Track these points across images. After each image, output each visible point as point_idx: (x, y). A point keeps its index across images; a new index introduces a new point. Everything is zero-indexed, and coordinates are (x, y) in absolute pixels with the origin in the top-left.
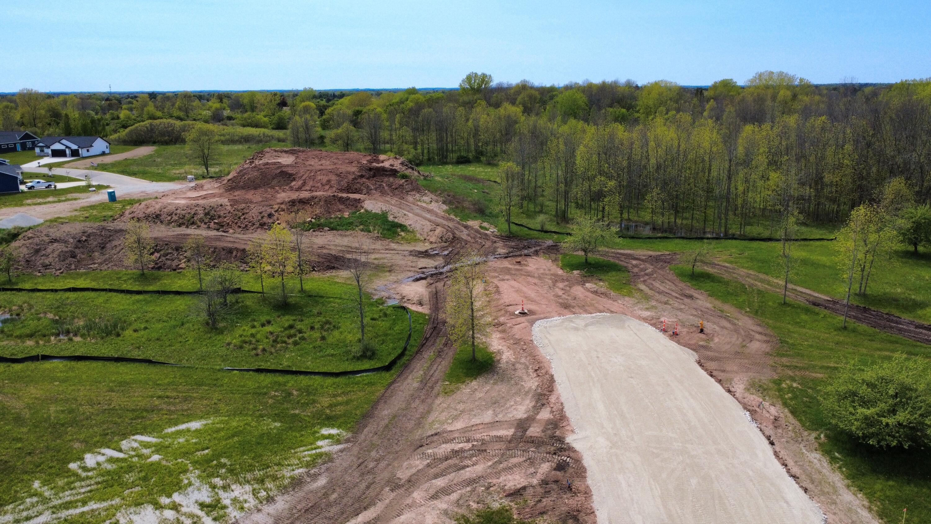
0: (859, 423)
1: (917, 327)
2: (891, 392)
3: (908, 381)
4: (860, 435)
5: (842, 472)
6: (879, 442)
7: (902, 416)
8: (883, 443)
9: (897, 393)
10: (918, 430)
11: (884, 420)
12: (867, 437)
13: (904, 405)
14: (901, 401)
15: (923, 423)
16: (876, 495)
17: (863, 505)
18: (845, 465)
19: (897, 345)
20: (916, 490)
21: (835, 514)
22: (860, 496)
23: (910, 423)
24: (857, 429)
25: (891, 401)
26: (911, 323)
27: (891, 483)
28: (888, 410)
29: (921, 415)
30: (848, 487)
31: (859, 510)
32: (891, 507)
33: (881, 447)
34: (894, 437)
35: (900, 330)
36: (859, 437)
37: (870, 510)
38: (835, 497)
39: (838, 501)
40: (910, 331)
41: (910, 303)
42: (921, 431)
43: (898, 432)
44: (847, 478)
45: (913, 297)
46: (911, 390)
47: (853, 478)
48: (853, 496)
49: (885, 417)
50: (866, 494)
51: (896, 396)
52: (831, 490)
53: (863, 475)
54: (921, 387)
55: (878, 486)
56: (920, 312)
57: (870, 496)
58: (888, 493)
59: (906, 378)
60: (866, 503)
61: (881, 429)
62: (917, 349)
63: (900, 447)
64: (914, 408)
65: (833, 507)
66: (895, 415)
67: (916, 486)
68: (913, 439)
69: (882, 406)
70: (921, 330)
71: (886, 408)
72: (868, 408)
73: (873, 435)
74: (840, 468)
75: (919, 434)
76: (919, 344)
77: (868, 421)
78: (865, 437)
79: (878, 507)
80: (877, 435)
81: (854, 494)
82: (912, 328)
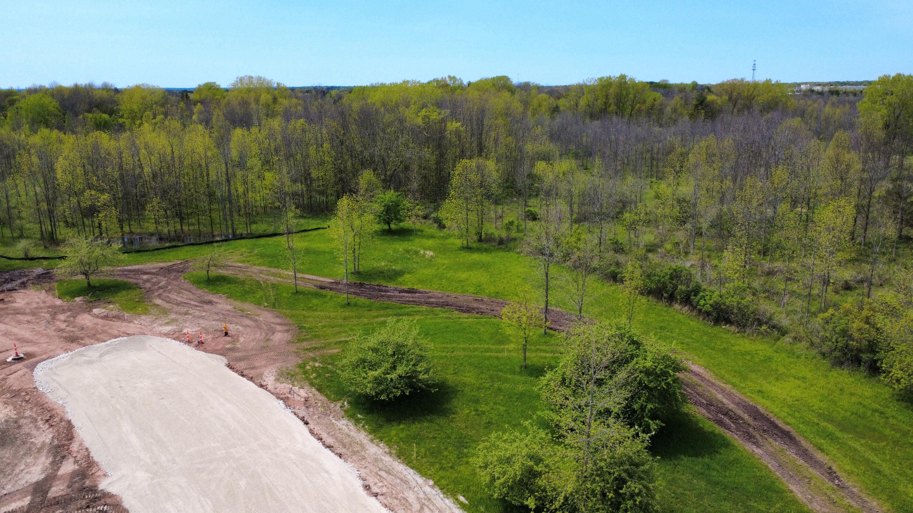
0: (371, 385)
1: (400, 292)
2: (390, 352)
3: (400, 340)
4: (374, 394)
5: (365, 430)
6: (388, 396)
7: (401, 370)
8: (391, 396)
9: (394, 352)
10: (413, 378)
11: (389, 377)
12: (379, 394)
13: (400, 360)
14: (398, 358)
15: (415, 371)
16: (393, 440)
17: (385, 452)
18: (367, 423)
19: (388, 310)
20: (419, 426)
21: (366, 467)
22: (381, 445)
23: (407, 373)
24: (371, 390)
25: (391, 360)
26: (396, 289)
27: (402, 426)
28: (391, 367)
29: (414, 365)
30: (372, 441)
31: (383, 458)
32: (405, 447)
33: (390, 399)
34: (398, 388)
35: (389, 297)
36: (373, 397)
37: (390, 454)
38: (363, 453)
39: (366, 455)
40: (395, 296)
41: (393, 273)
42: (415, 377)
43: (400, 384)
44: (370, 433)
45: (394, 268)
46: (404, 346)
47: (375, 432)
48: (377, 447)
49: (388, 374)
50: (385, 442)
51: (394, 355)
52: (359, 448)
53: (381, 426)
54: (410, 342)
55: (393, 433)
56: (400, 279)
57: (389, 443)
58: (401, 436)
59: (397, 338)
60: (387, 450)
61: (387, 385)
62: (403, 310)
63: (403, 394)
64: (407, 361)
65: (364, 462)
66: (395, 370)
67: (419, 423)
68: (411, 385)
69: (387, 365)
70: (403, 294)
71: (389, 366)
72: (376, 370)
73: (382, 392)
74: (363, 426)
75: (414, 380)
76: (403, 305)
77: (378, 381)
78: (377, 394)
79: (396, 449)
80: (386, 390)
81: (377, 445)
82: (397, 294)
